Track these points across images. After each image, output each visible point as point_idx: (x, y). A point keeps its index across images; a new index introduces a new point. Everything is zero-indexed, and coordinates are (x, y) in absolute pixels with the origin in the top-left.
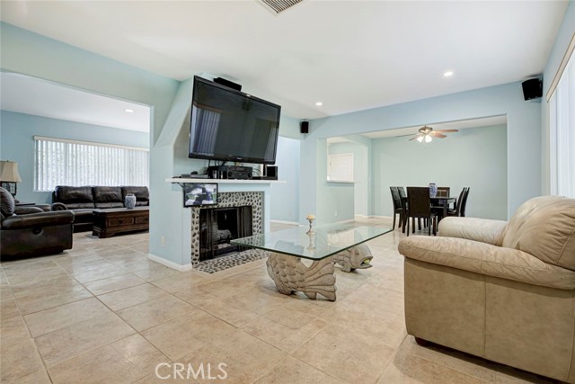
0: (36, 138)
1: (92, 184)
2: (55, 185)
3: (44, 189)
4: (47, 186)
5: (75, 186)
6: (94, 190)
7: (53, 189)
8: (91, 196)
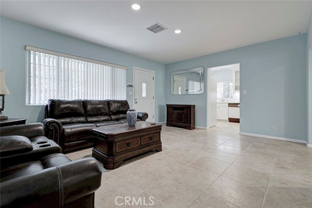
0: (28, 48)
1: (82, 98)
2: (48, 99)
3: (37, 103)
4: (40, 100)
5: (67, 99)
6: (84, 104)
7: (46, 102)
8: (82, 111)
